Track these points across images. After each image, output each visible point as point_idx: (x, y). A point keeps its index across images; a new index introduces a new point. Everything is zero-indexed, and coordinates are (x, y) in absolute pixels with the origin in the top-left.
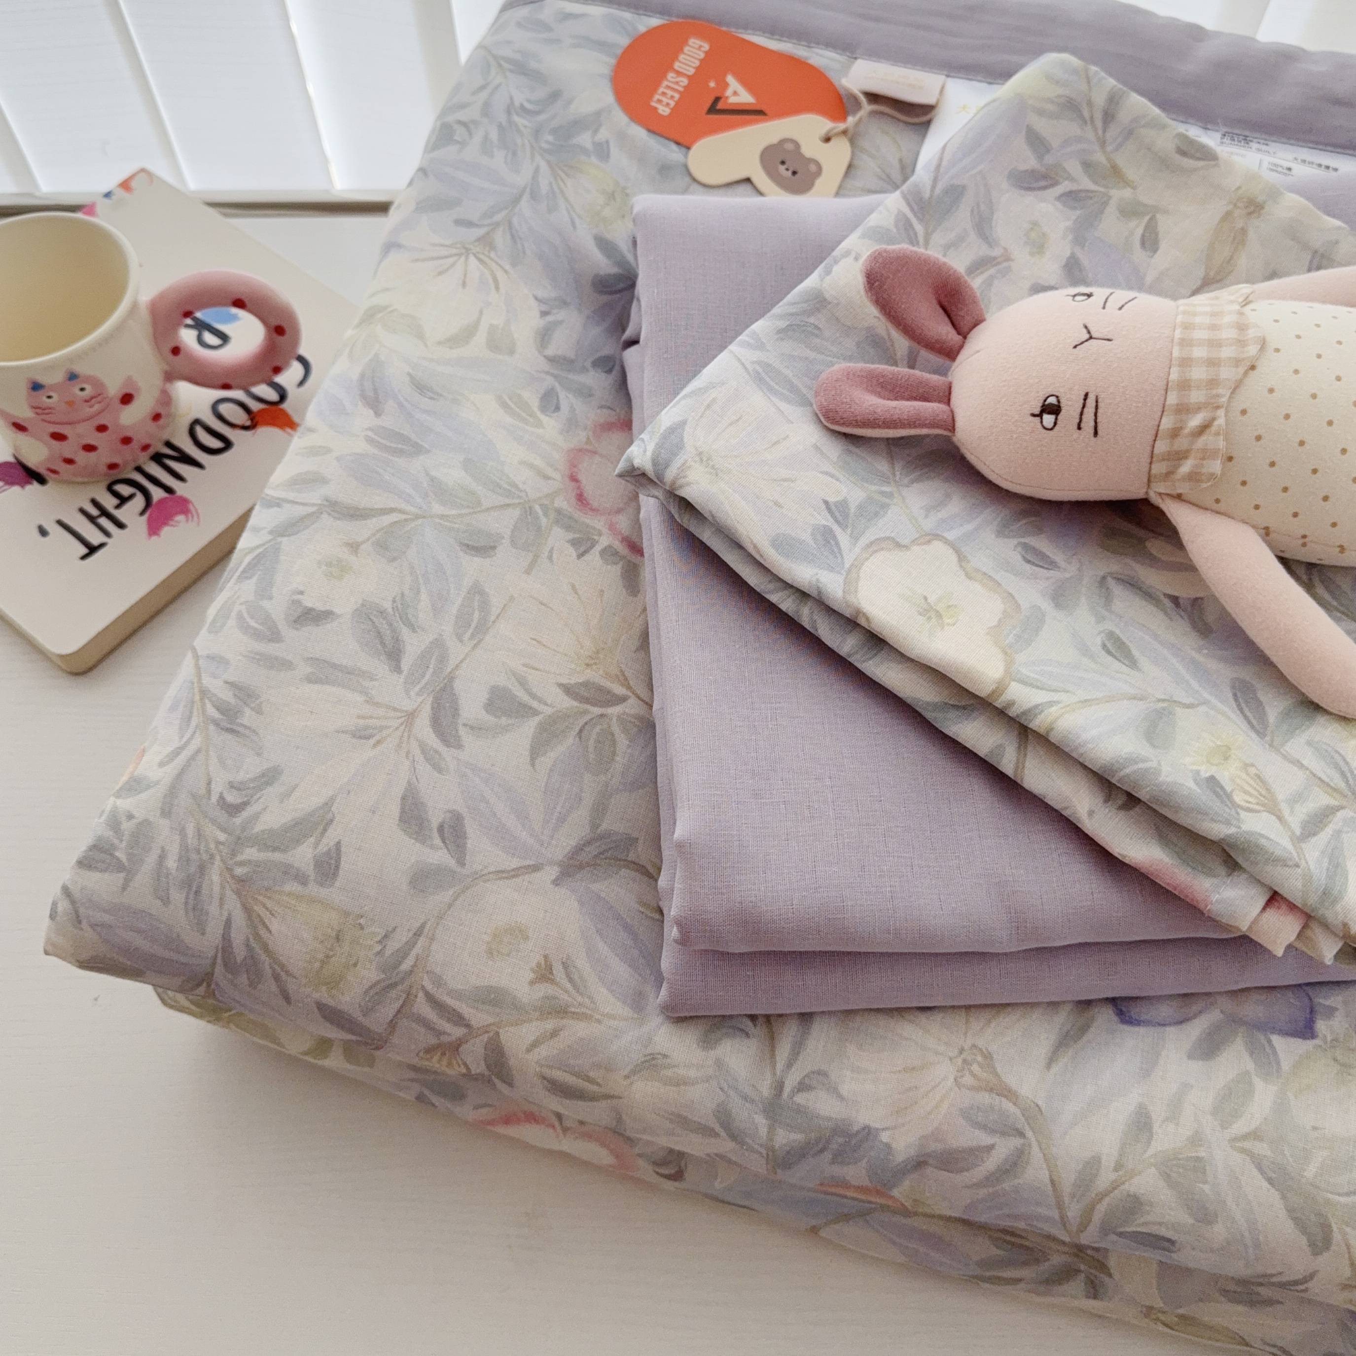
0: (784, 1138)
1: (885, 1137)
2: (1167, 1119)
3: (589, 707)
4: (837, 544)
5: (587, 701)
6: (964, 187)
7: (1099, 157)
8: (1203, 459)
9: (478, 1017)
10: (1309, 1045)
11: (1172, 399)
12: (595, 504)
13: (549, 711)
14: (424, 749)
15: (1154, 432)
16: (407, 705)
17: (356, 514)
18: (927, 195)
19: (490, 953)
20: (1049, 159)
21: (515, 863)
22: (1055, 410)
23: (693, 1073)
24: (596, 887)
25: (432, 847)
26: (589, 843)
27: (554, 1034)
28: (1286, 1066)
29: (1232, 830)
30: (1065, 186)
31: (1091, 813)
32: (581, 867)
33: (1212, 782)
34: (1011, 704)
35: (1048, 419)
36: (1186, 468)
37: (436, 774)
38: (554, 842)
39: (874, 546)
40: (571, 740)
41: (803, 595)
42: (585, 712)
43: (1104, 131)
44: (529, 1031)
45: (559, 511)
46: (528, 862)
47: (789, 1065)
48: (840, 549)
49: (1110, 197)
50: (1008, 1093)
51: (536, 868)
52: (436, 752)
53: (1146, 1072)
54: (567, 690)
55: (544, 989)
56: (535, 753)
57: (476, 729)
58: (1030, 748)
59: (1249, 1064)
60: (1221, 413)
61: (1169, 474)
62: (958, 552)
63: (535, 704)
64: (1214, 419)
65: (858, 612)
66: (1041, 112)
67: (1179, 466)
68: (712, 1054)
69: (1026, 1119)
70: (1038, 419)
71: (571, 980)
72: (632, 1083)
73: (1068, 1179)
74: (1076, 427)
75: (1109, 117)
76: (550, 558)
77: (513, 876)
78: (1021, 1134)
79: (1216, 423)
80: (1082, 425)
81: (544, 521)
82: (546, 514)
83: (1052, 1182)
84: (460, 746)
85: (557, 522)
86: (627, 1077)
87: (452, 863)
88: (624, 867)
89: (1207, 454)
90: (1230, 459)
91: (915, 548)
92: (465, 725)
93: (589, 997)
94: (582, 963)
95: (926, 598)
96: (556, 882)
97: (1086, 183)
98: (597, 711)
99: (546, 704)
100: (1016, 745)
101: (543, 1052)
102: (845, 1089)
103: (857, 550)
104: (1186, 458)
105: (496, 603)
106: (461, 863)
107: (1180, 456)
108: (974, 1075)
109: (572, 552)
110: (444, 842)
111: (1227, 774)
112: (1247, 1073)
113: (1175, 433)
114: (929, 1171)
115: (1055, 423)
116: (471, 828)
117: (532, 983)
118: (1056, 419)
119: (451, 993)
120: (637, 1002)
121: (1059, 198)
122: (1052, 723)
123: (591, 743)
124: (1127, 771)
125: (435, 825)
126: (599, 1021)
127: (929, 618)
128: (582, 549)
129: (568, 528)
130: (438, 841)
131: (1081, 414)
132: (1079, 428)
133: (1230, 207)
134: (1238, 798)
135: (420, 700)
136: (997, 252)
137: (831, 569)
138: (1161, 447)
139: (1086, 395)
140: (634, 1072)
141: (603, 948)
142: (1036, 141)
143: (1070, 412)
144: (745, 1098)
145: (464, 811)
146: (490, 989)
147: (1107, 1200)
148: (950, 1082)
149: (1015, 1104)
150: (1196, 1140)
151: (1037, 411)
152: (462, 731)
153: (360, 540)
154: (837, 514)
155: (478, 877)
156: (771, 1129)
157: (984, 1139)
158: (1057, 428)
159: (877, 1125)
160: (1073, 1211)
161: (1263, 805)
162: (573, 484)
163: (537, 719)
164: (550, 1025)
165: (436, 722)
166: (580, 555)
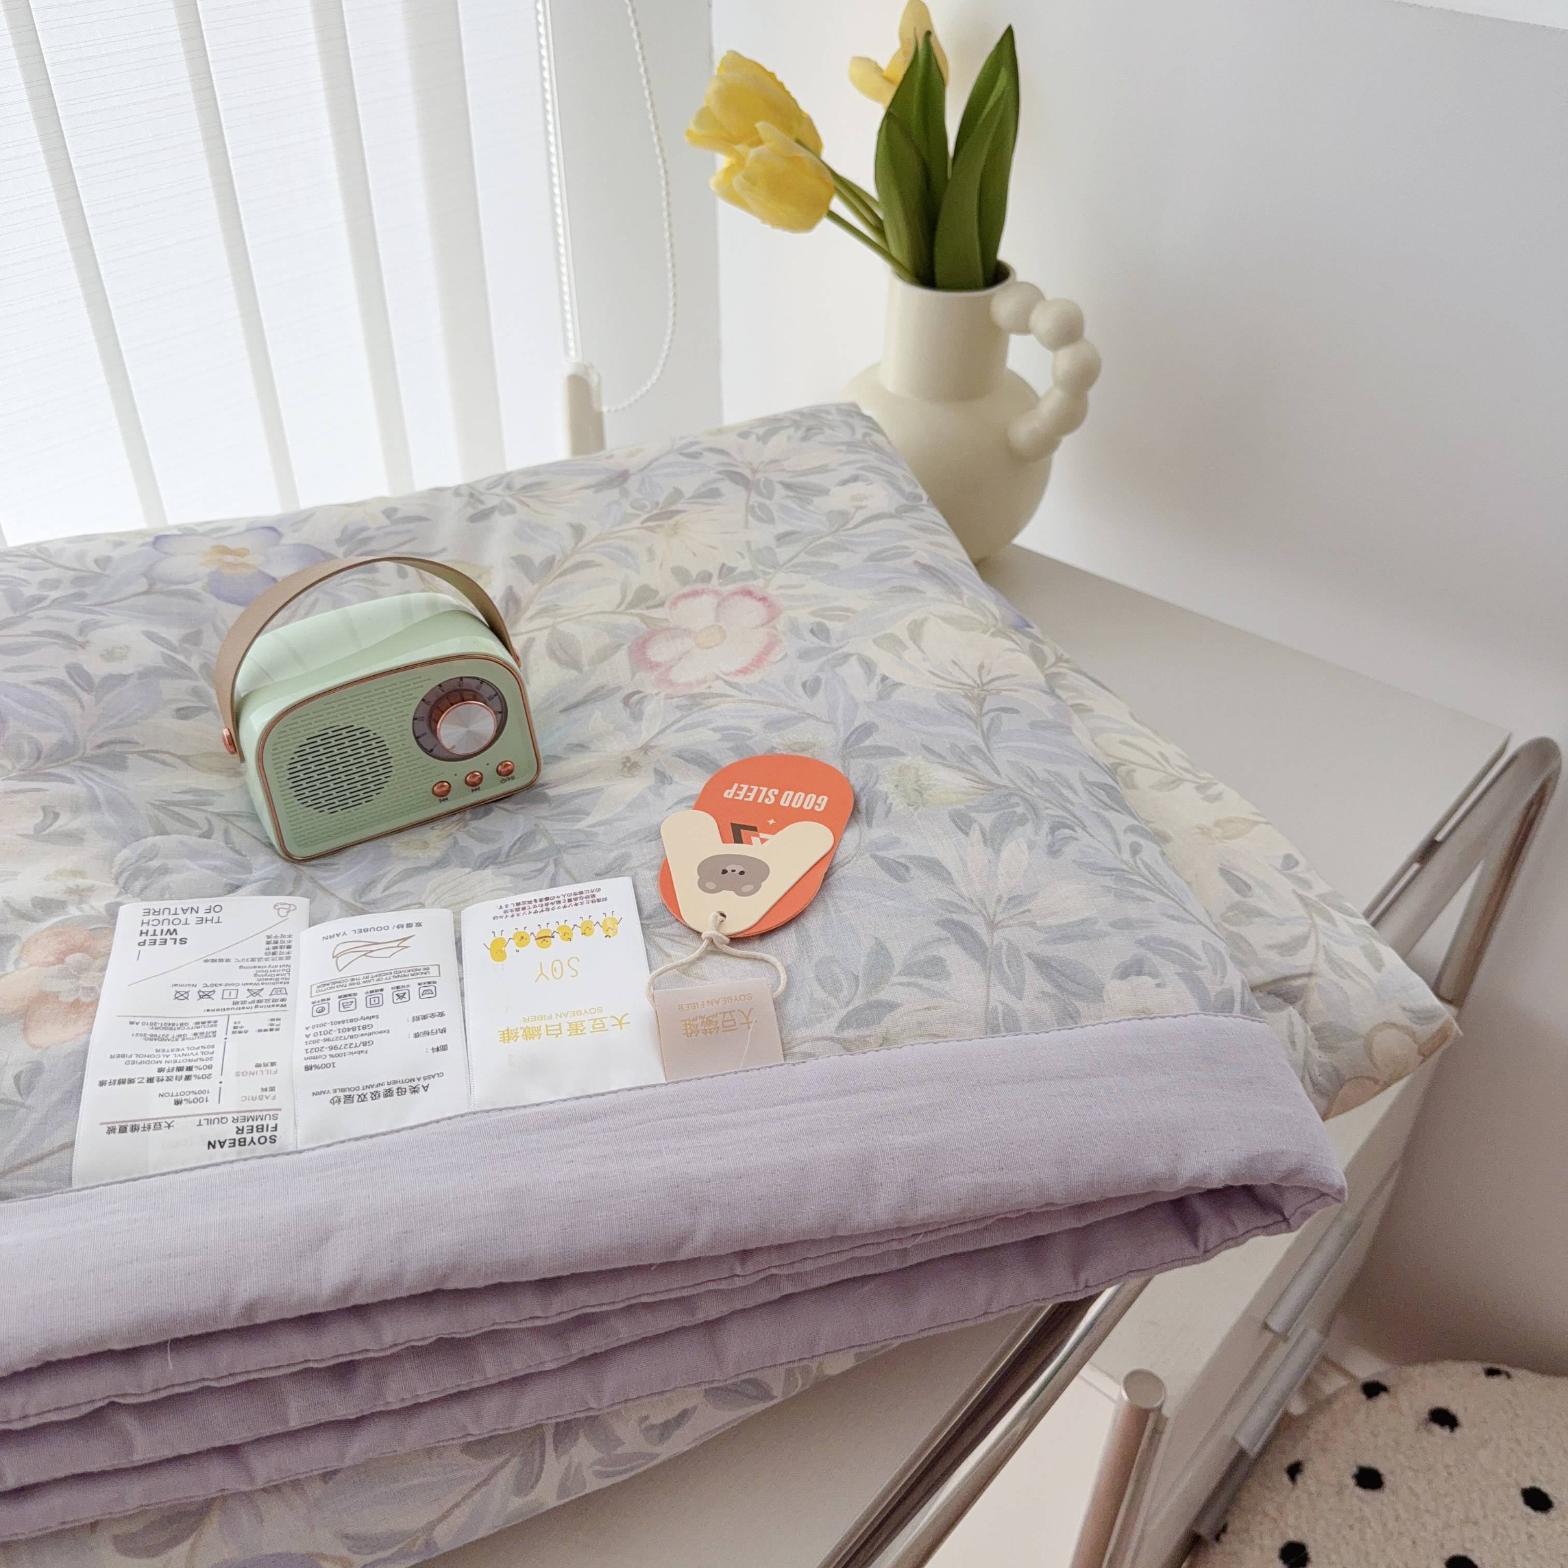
12: (737, 598)
57: (715, 481)
76: (740, 554)
81: (761, 567)
128: (725, 569)
129: (743, 573)
162: (761, 596)
166: (723, 565)
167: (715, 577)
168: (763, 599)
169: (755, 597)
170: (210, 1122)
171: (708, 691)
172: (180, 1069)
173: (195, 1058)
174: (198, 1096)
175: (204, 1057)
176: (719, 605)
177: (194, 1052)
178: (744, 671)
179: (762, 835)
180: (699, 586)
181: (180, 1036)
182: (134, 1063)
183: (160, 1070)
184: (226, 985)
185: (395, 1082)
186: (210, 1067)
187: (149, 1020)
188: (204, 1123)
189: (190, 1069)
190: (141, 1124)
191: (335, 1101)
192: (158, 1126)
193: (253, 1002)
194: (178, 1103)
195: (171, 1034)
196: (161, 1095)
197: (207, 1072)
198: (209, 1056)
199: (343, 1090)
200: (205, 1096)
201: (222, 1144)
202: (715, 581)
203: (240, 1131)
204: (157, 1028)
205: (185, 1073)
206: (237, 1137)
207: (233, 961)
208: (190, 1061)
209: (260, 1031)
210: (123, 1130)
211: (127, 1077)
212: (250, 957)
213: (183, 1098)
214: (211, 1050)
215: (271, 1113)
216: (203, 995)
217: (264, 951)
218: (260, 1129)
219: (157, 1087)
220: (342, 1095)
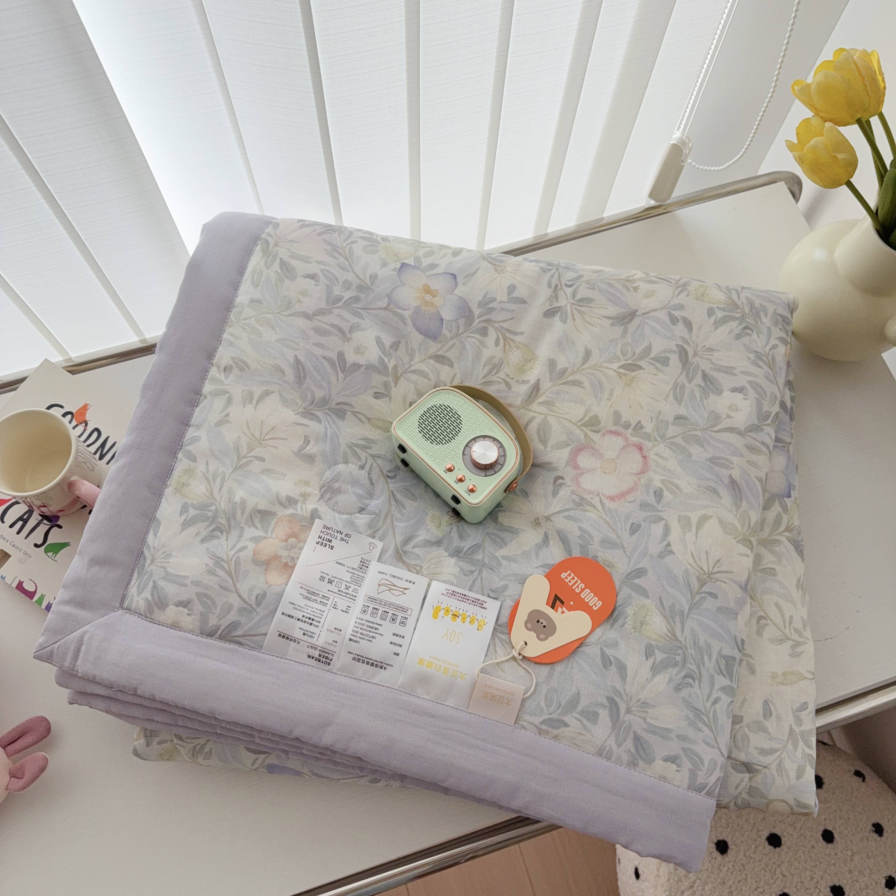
5: (633, 365)
12: (634, 448)
14: (688, 344)
16: (697, 358)
17: (731, 430)
21: (651, 314)
25: (680, 316)
26: (628, 322)
32: (629, 315)
37: (682, 336)
38: (639, 322)
45: (649, 440)
46: (647, 315)
51: (644, 314)
52: (684, 343)
54: (641, 368)
56: (650, 346)
57: (671, 351)
63: (652, 361)
76: (652, 418)
77: (652, 310)
81: (656, 434)
82: (655, 437)
84: (677, 345)
85: (650, 435)
87: (672, 312)
96: (637, 310)
99: (648, 362)
105: (671, 397)
106: (669, 313)
109: (643, 423)
110: (676, 317)
116: (668, 321)
125: (680, 322)
128: (639, 425)
129: (645, 433)
135: (693, 360)
152: (676, 350)
153: (727, 420)
155: (663, 309)
162: (645, 455)
163: (651, 357)
165: (686, 353)
166: (640, 421)
167: (632, 427)
168: (644, 457)
169: (642, 454)
170: (312, 647)
171: (590, 500)
172: (310, 619)
173: (316, 615)
174: (312, 634)
175: (319, 616)
176: (624, 448)
177: (317, 611)
178: (612, 498)
179: (564, 609)
180: (621, 430)
181: (315, 600)
182: (296, 609)
183: (303, 616)
184: (340, 579)
185: (376, 661)
186: (319, 622)
187: (307, 588)
188: (310, 647)
189: (313, 620)
190: (290, 637)
191: (354, 659)
192: (295, 641)
193: (345, 593)
194: (304, 634)
195: (313, 597)
196: (300, 628)
197: (318, 624)
198: (321, 616)
199: (358, 655)
200: (313, 635)
201: (313, 658)
202: (630, 431)
203: (320, 655)
204: (309, 593)
205: (310, 621)
206: (318, 658)
207: (346, 566)
208: (314, 616)
209: (342, 610)
210: (283, 637)
211: (291, 614)
212: (352, 566)
213: (307, 633)
214: (322, 613)
215: (333, 653)
216: (330, 582)
217: (358, 565)
218: (327, 658)
219: (300, 624)
220: (357, 657)
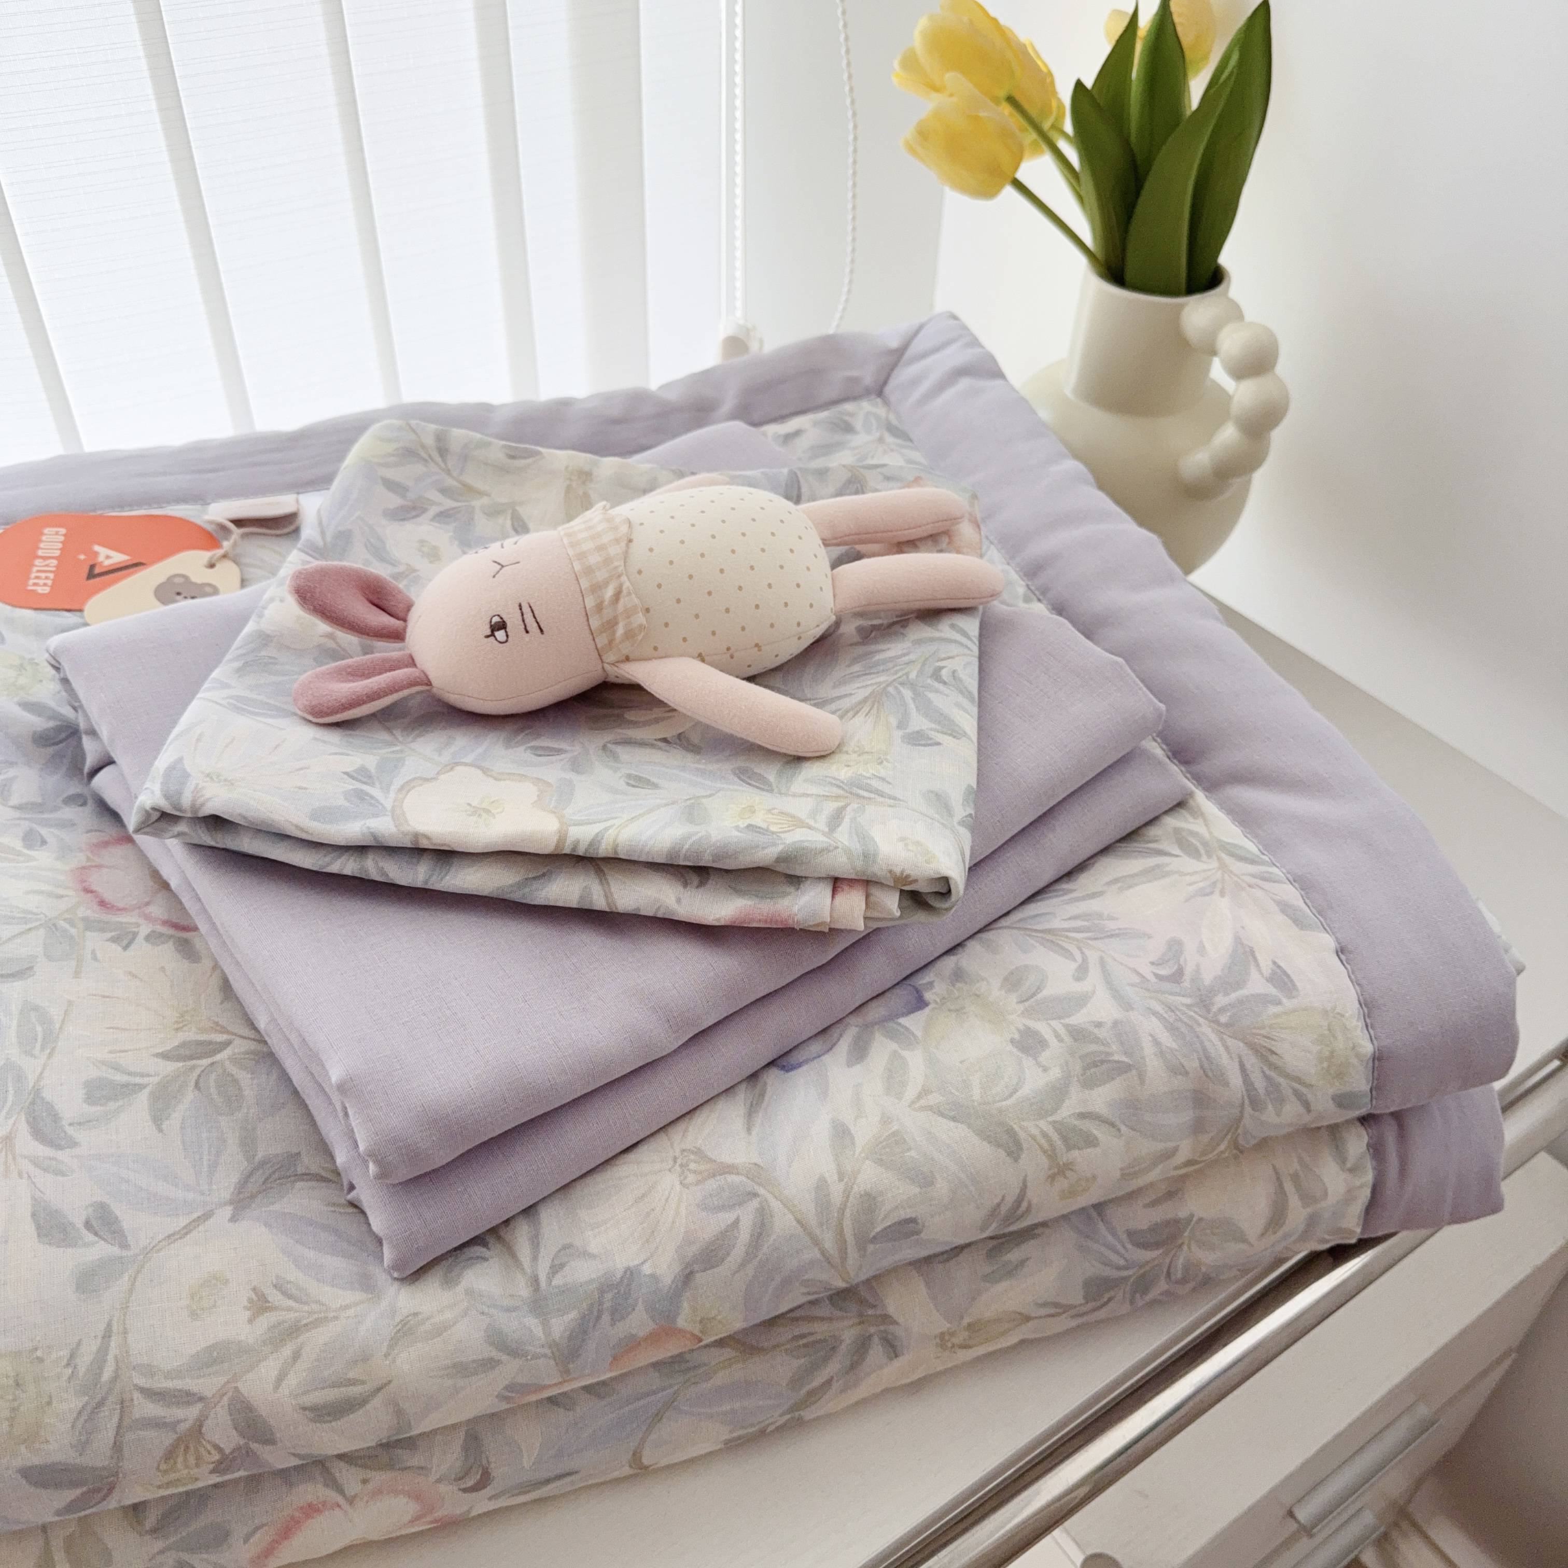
0: (561, 1325)
1: (647, 1269)
2: (857, 1118)
3: (194, 1062)
4: (372, 797)
5: (191, 1058)
6: (350, 531)
7: (450, 482)
8: (629, 617)
9: (207, 1385)
10: (927, 1010)
11: (585, 584)
12: (121, 905)
13: (156, 1080)
14: (35, 1162)
15: (584, 614)
18: (320, 543)
19: (194, 1315)
20: (411, 495)
21: (183, 1221)
22: (502, 625)
23: (448, 1315)
24: (277, 1207)
25: (86, 1245)
26: (250, 1175)
27: (296, 1356)
28: (919, 1033)
29: (780, 848)
30: (433, 510)
31: (679, 901)
32: (253, 1197)
33: (750, 827)
34: (576, 844)
35: (500, 635)
36: (620, 631)
37: (60, 1178)
38: (214, 1187)
39: (406, 788)
40: (190, 1095)
41: (361, 849)
42: (193, 1068)
43: (446, 464)
44: (269, 1369)
45: (85, 919)
46: (195, 1216)
47: (535, 1258)
48: (377, 800)
49: (473, 507)
50: (730, 1169)
51: (207, 1216)
52: (51, 1159)
53: (824, 1093)
54: (165, 1056)
55: (265, 1321)
56: (158, 1119)
57: (85, 1123)
58: (609, 878)
59: (894, 1046)
60: (624, 578)
61: (611, 642)
62: (479, 767)
63: (138, 1080)
64: (621, 586)
65: (416, 835)
66: (386, 465)
67: (614, 633)
68: (460, 1289)
69: (752, 1180)
70: (492, 639)
71: (290, 1297)
72: (394, 1361)
73: (809, 1209)
74: (524, 632)
75: (443, 451)
76: (95, 958)
77: (186, 1234)
78: (755, 1195)
79: (624, 587)
80: (528, 629)
81: (73, 931)
82: (73, 925)
83: (799, 1222)
84: (74, 1145)
85: (87, 928)
86: (386, 1355)
87: (115, 1250)
88: (299, 1180)
89: (629, 613)
90: (648, 610)
91: (442, 777)
92: (70, 1124)
93: (318, 1302)
94: (294, 1275)
95: (469, 804)
96: (233, 1219)
97: (449, 503)
98: (205, 1062)
99: (148, 1075)
100: (597, 881)
101: (292, 1380)
102: (593, 1248)
103: (392, 795)
104: (617, 623)
105: (56, 1013)
106: (124, 1246)
107: (611, 624)
108: (695, 1172)
109: (116, 948)
110: (96, 1234)
111: (759, 820)
112: (895, 1051)
113: (599, 608)
114: (700, 1278)
115: (507, 636)
116: (118, 1210)
117: (250, 1321)
118: (506, 632)
119: (168, 1375)
120: (366, 1284)
121: (434, 519)
122: (615, 841)
123: (213, 1090)
124: (687, 846)
125: (79, 1223)
126: (336, 1318)
127: (480, 815)
128: (125, 942)
129: (102, 930)
130: (90, 1237)
131: (523, 621)
132: (527, 632)
133: (568, 482)
134: (773, 828)
135: (11, 1122)
136: (402, 568)
137: (375, 815)
138: (595, 623)
139: (520, 606)
140: (391, 1347)
141: (311, 1254)
142: (392, 486)
143: (513, 621)
144: (508, 1310)
145: (106, 1199)
146: (209, 1349)
147: (848, 1213)
148: (678, 1187)
149: (738, 1174)
150: (886, 1120)
151: (489, 632)
152: (70, 1131)
154: (360, 777)
155: (148, 1252)
156: (545, 1324)
157: (728, 1217)
158: (510, 639)
159: (636, 1262)
160: (829, 1241)
161: (794, 825)
162: (89, 895)
163: (146, 1092)
164: (287, 1351)
165: (38, 1134)
166: (125, 948)
168: (90, 891)
169: (97, 897)
